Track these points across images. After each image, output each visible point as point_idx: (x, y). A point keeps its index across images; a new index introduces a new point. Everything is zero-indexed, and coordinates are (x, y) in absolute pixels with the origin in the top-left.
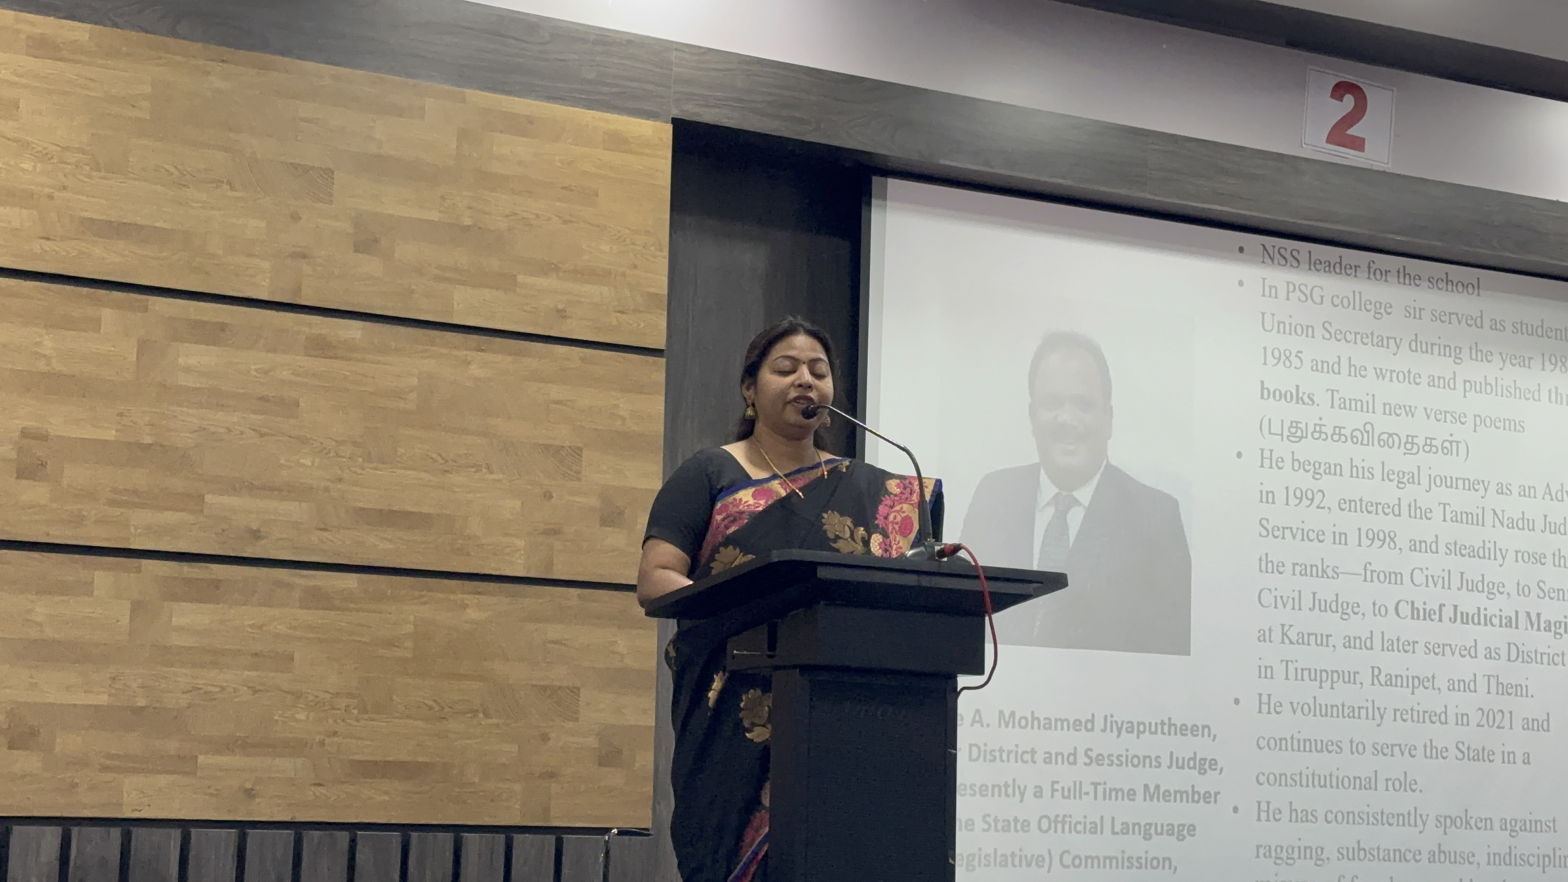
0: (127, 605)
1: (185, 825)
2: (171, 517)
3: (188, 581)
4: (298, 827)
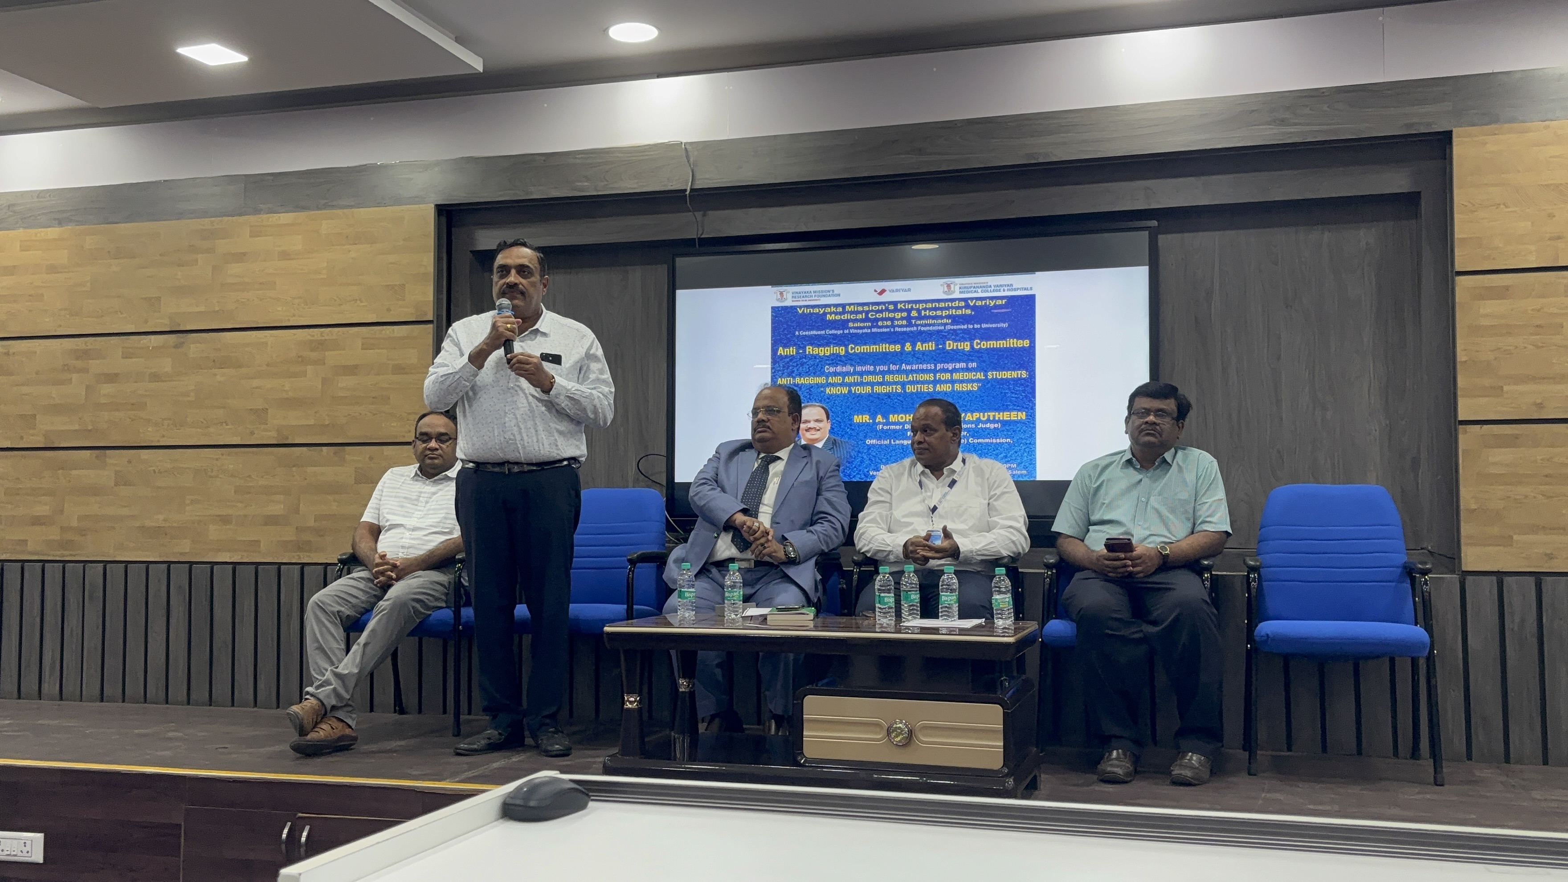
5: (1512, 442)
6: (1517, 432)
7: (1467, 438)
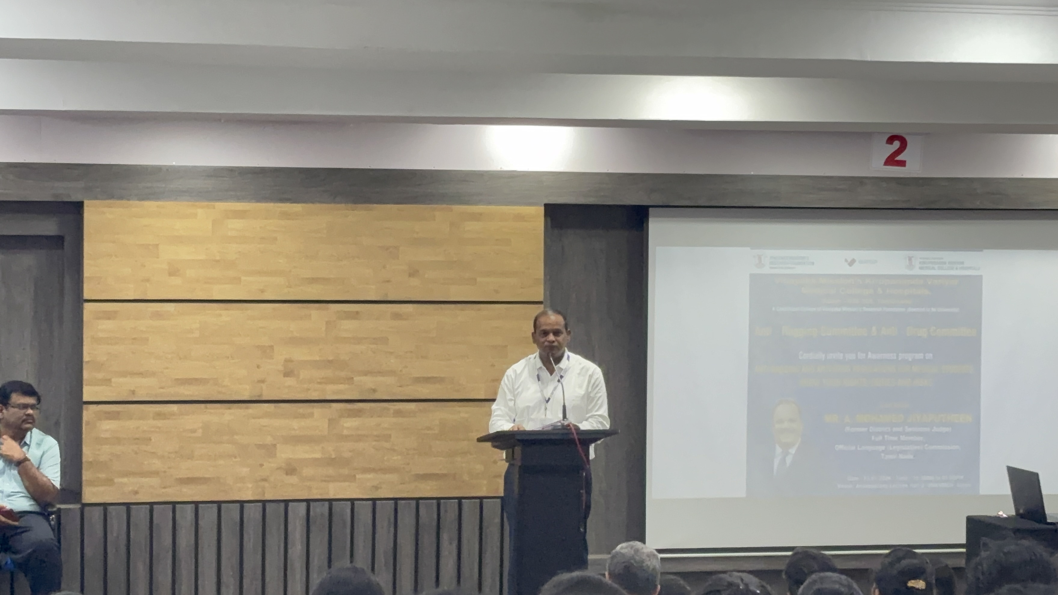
0: (327, 421)
1: (352, 501)
2: (342, 387)
3: (350, 410)
4: (396, 500)
5: (115, 416)
6: (119, 410)
7: (88, 413)
